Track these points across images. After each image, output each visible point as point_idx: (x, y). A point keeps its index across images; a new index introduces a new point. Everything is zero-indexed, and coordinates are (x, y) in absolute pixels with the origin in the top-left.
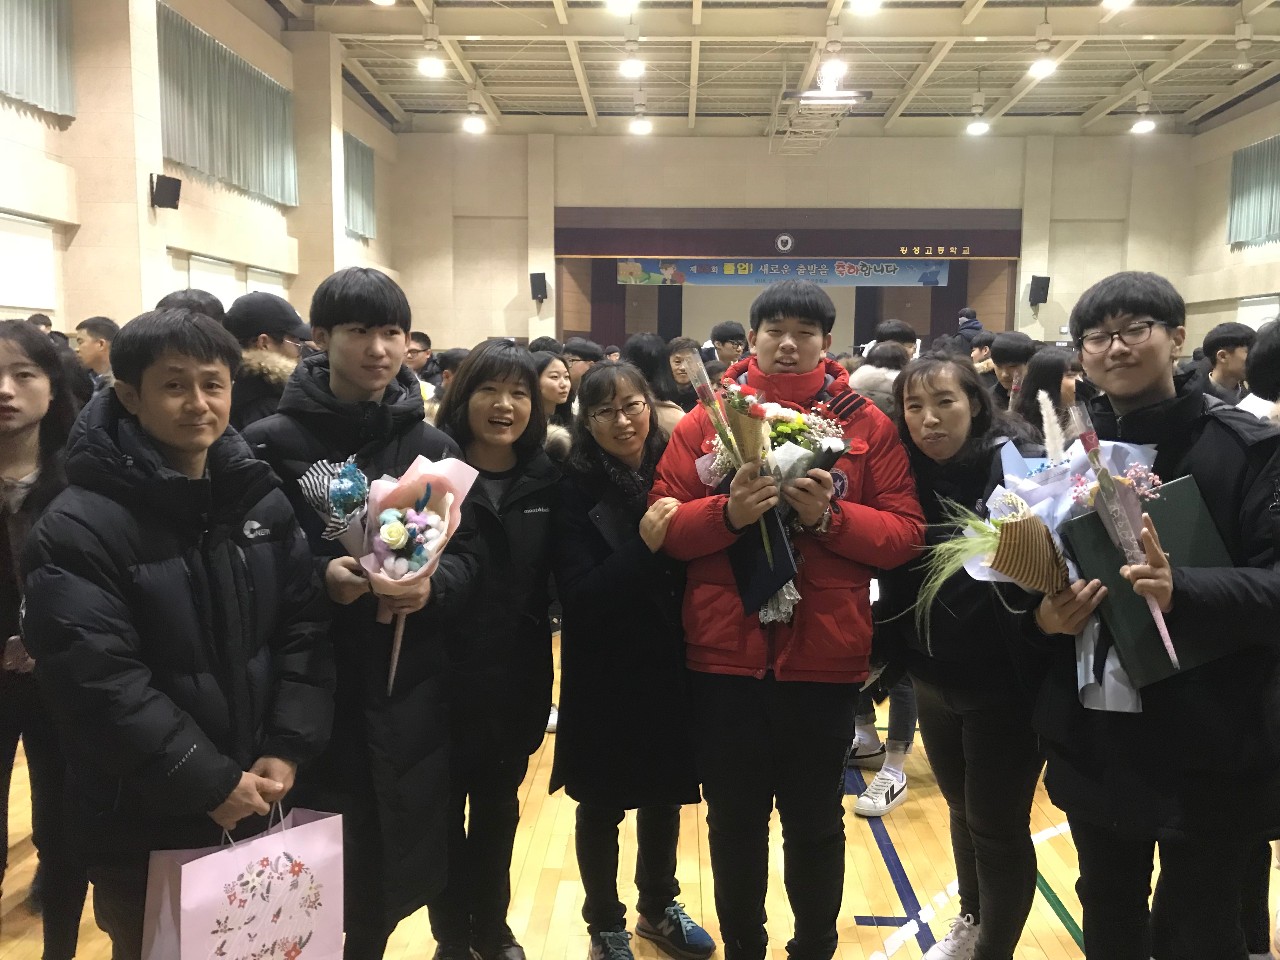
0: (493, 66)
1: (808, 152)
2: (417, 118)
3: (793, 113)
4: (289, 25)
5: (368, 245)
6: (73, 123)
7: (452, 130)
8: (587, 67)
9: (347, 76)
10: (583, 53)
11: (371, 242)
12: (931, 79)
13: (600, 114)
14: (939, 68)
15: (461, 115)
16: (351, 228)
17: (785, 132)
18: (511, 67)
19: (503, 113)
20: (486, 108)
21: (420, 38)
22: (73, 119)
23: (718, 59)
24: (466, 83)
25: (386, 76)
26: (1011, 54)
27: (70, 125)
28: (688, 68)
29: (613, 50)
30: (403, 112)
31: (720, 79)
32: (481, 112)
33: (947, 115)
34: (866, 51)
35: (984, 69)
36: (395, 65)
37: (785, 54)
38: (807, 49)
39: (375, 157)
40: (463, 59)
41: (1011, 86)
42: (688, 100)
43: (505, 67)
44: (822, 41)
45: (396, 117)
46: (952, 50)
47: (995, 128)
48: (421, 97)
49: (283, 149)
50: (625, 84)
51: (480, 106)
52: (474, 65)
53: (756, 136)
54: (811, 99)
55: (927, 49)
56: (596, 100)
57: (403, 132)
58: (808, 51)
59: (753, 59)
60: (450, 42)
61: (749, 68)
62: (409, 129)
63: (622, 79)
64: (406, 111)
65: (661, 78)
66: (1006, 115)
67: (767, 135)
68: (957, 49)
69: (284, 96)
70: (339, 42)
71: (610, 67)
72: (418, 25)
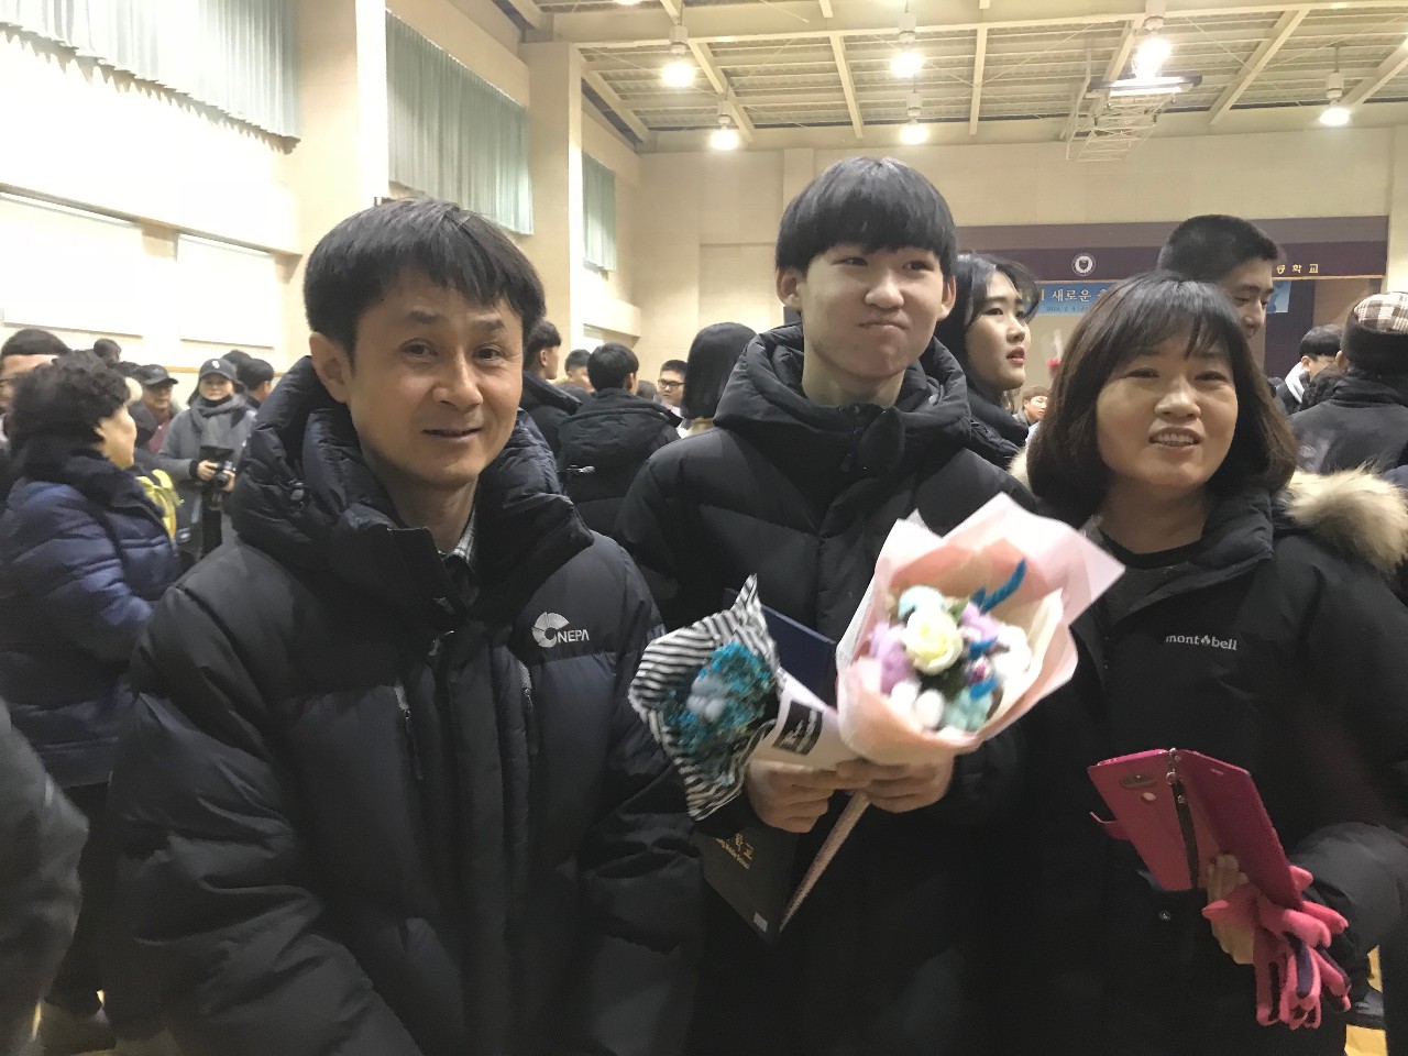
0: (746, 73)
1: (1114, 157)
2: (662, 136)
3: (1099, 109)
4: (528, 36)
5: (607, 278)
6: (298, 145)
7: (697, 148)
8: (854, 68)
9: (588, 92)
10: (850, 52)
11: (610, 274)
12: (1274, 60)
13: (866, 123)
14: (1286, 46)
15: (709, 131)
16: (590, 259)
17: (1086, 134)
18: (768, 72)
19: (756, 127)
20: (739, 121)
21: (666, 42)
22: (298, 141)
23: (1008, 51)
24: (716, 93)
25: (629, 89)
26: (1378, 24)
27: (295, 146)
28: (972, 62)
29: (886, 46)
30: (647, 130)
31: (1008, 75)
32: (732, 125)
33: (1294, 105)
34: (1194, 29)
35: (1343, 44)
36: (639, 77)
37: (1090, 40)
38: (1118, 31)
39: (616, 181)
40: (713, 65)
41: (1377, 64)
42: (969, 102)
43: (759, 73)
44: (1138, 19)
45: (640, 136)
46: (1304, 22)
47: (1354, 118)
48: (666, 112)
49: (517, 175)
50: (895, 86)
51: (732, 120)
52: (726, 72)
53: (1051, 140)
54: (1122, 90)
55: (1272, 22)
56: (862, 106)
57: (648, 152)
58: (1119, 34)
59: (1050, 49)
60: (699, 44)
61: (1045, 59)
62: (654, 148)
63: (892, 80)
64: (650, 129)
65: (938, 78)
66: (1367, 101)
67: (1064, 140)
68: (1310, 20)
69: (519, 115)
70: (579, 52)
71: (880, 67)
72: (665, 27)
